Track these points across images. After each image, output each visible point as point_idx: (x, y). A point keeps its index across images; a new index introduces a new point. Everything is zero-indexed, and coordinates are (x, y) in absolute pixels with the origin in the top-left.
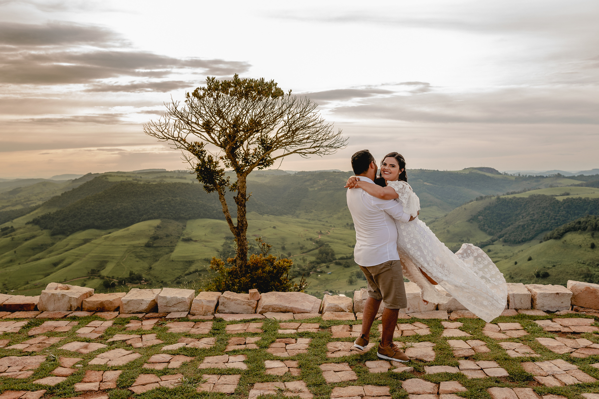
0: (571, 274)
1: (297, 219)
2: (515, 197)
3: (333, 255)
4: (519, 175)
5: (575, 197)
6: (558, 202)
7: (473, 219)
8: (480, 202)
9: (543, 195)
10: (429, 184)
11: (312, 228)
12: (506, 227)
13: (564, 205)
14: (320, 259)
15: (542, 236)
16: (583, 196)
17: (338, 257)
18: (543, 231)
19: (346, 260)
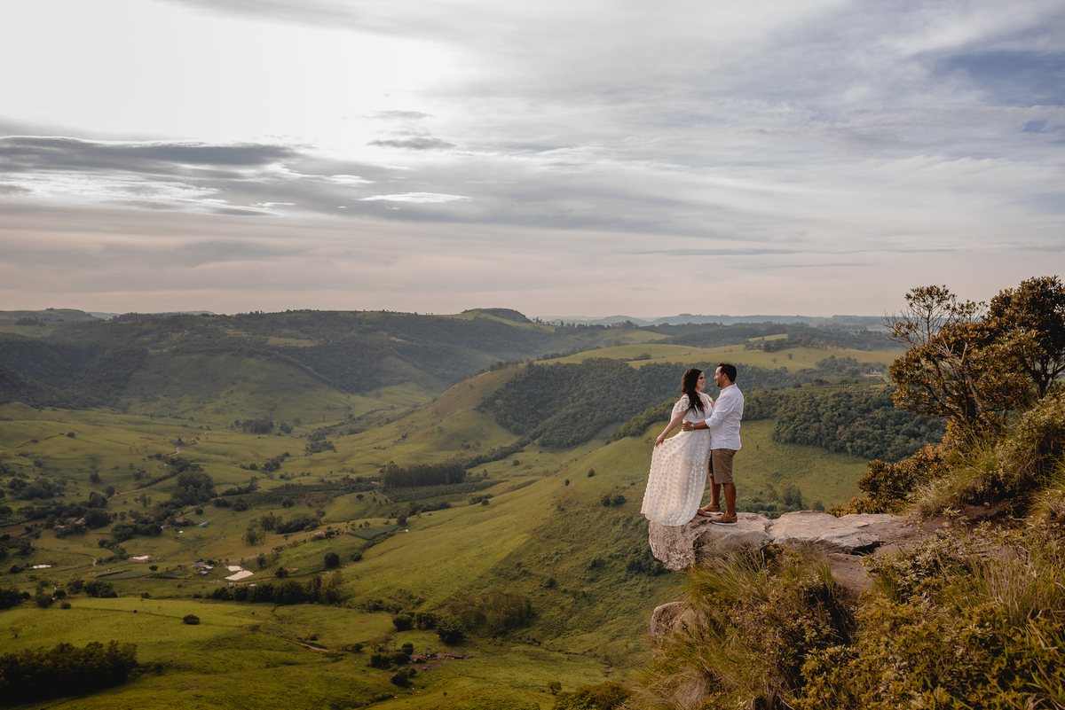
1: (124, 416)
2: (558, 364)
3: (209, 486)
4: (562, 323)
5: (660, 361)
6: (632, 370)
7: (485, 406)
8: (498, 374)
9: (608, 359)
10: (400, 340)
11: (159, 434)
12: (544, 419)
13: (643, 376)
14: (181, 498)
15: (611, 431)
16: (673, 360)
17: (220, 490)
18: (608, 423)
19: (237, 497)
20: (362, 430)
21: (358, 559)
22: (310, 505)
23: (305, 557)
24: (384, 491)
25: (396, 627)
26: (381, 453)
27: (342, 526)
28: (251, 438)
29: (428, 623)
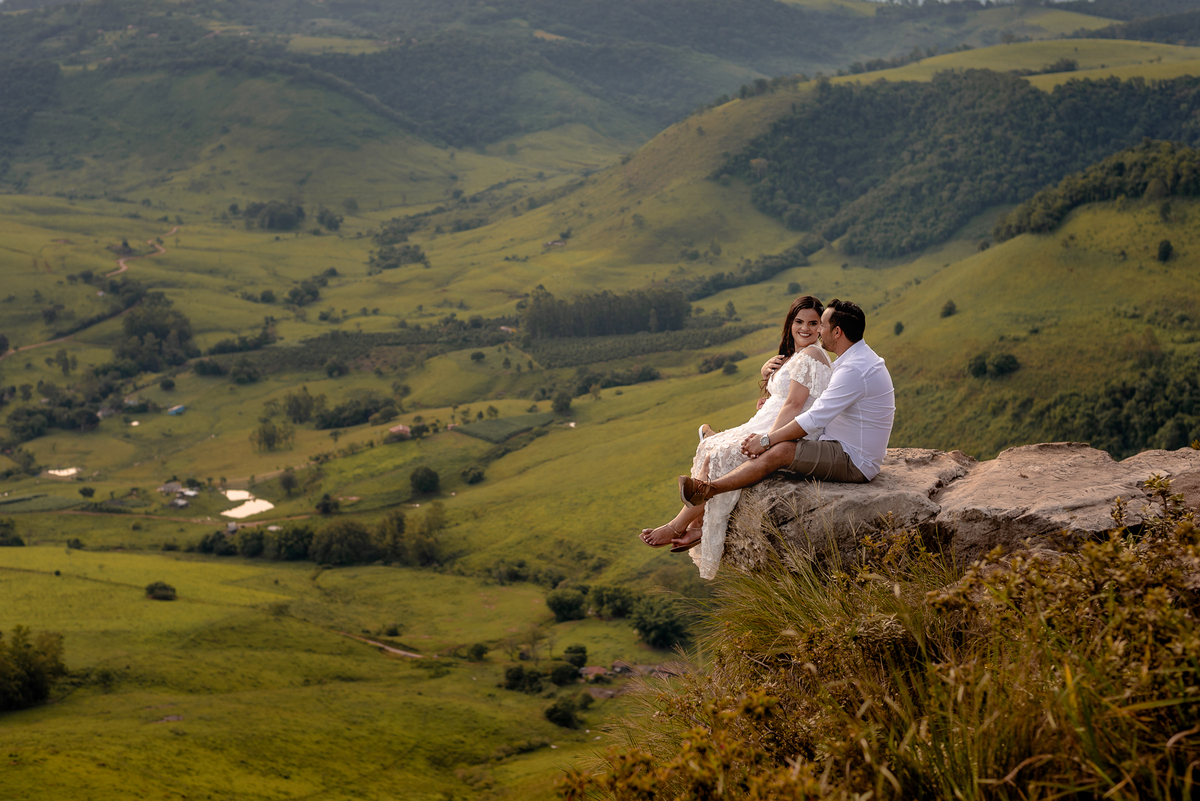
0: (1093, 359)
1: (20, 198)
2: (882, 82)
3: (185, 335)
5: (1095, 75)
6: (1037, 94)
7: (731, 170)
8: (756, 104)
9: (986, 72)
10: (555, 37)
11: (86, 231)
12: (852, 197)
13: (1061, 107)
14: (133, 357)
15: (991, 221)
16: (1124, 74)
17: (205, 342)
18: (985, 205)
19: (239, 356)
20: (480, 223)
21: (477, 480)
22: (379, 373)
23: (372, 476)
24: (527, 345)
25: (553, 614)
26: (517, 269)
27: (444, 415)
28: (262, 240)
29: (618, 607)
